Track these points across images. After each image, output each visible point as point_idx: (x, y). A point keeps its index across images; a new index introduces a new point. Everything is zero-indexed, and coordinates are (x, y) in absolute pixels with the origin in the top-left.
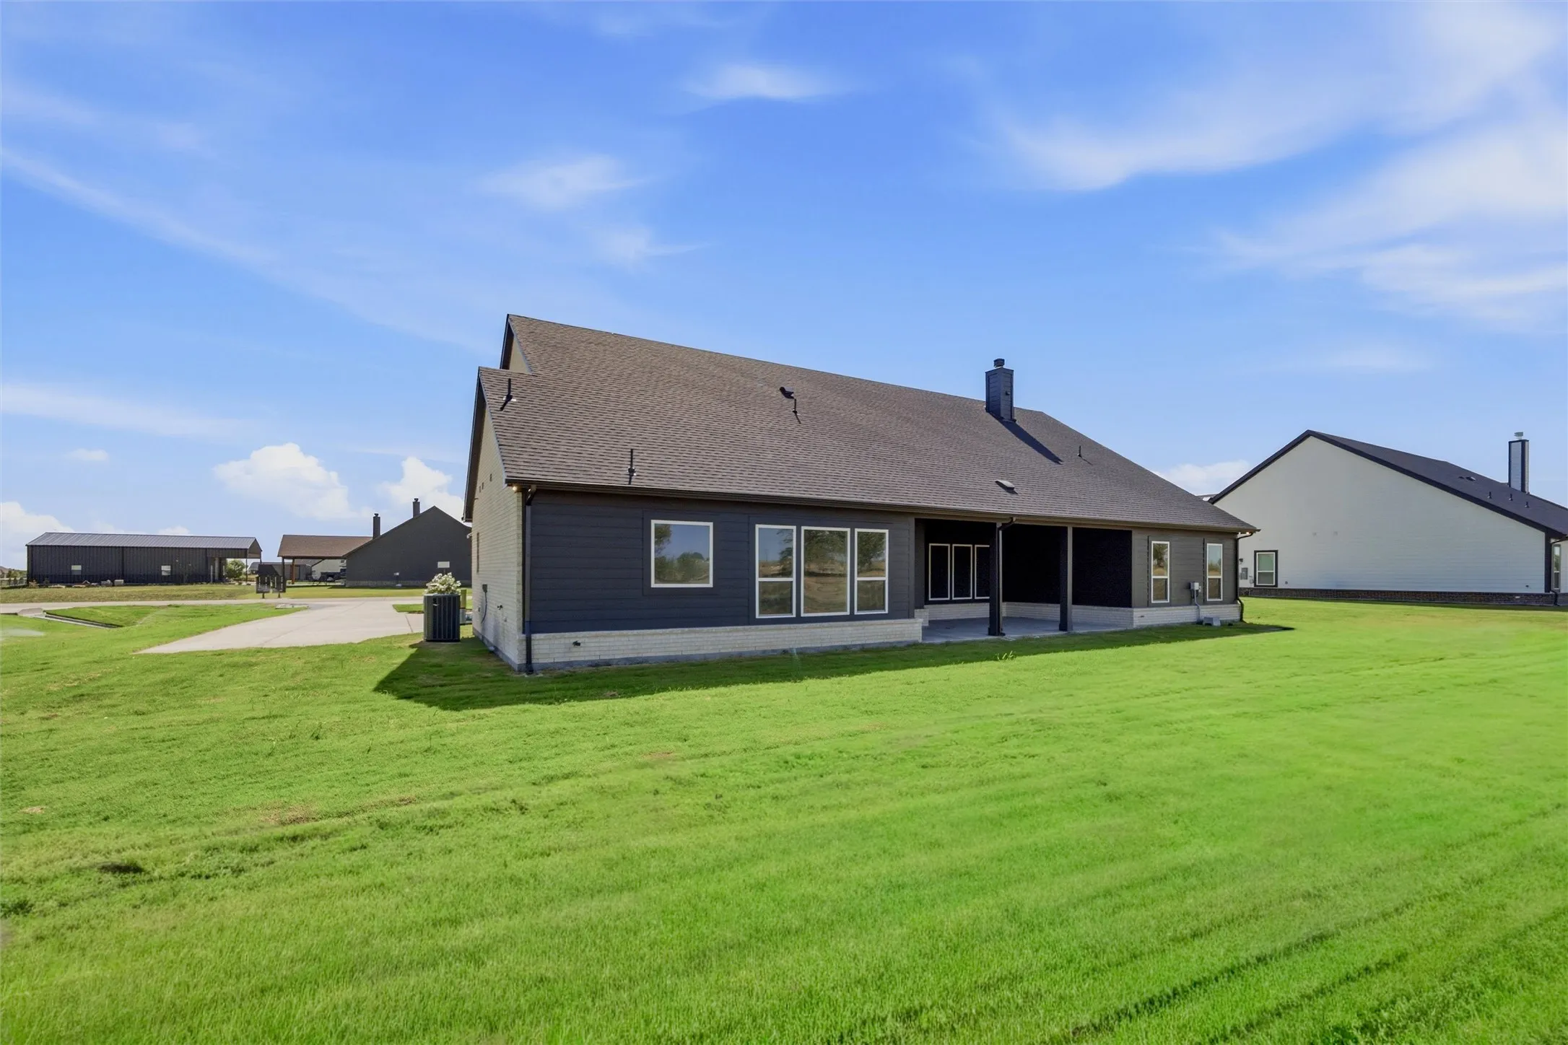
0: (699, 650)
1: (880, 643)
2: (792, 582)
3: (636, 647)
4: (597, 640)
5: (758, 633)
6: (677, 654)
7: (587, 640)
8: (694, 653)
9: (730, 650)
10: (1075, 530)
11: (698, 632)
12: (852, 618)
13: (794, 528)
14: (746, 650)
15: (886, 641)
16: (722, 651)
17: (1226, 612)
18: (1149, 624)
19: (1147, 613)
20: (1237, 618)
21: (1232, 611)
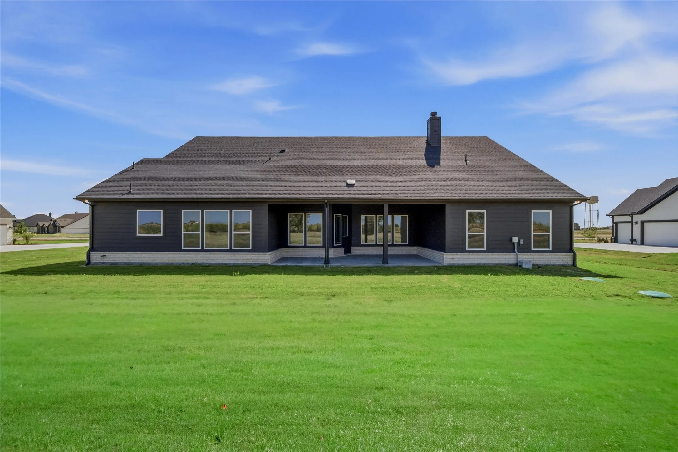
0: (154, 261)
1: (244, 263)
2: (199, 234)
3: (128, 258)
4: (114, 255)
5: (180, 255)
6: (144, 262)
7: (110, 255)
8: (151, 262)
9: (167, 262)
11: (153, 254)
12: (231, 250)
13: (200, 211)
14: (174, 262)
15: (248, 262)
16: (164, 262)
17: (555, 258)
18: (462, 263)
19: (457, 256)
20: (569, 263)
21: (562, 258)
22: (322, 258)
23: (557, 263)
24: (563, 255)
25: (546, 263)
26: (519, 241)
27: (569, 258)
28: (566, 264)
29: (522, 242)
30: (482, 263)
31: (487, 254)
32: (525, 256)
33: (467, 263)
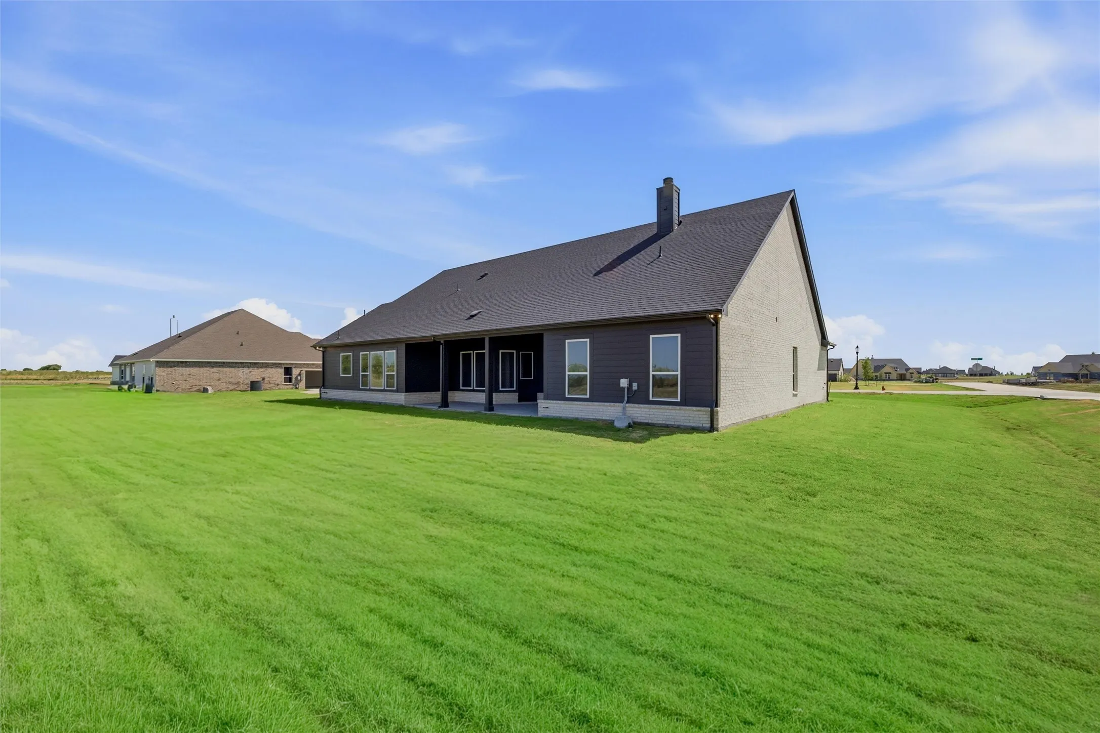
2: (368, 374)
3: (336, 395)
5: (358, 393)
6: (342, 398)
9: (352, 399)
10: (490, 339)
11: (346, 392)
12: (383, 390)
13: (369, 353)
14: (355, 399)
17: (681, 415)
18: (557, 415)
19: (553, 405)
20: (704, 425)
21: (693, 416)
22: (482, 404)
23: (685, 424)
24: (693, 411)
25: (668, 423)
26: (630, 385)
27: (705, 416)
28: (699, 427)
29: (635, 386)
30: (580, 417)
31: (590, 403)
32: (637, 409)
33: (563, 415)
